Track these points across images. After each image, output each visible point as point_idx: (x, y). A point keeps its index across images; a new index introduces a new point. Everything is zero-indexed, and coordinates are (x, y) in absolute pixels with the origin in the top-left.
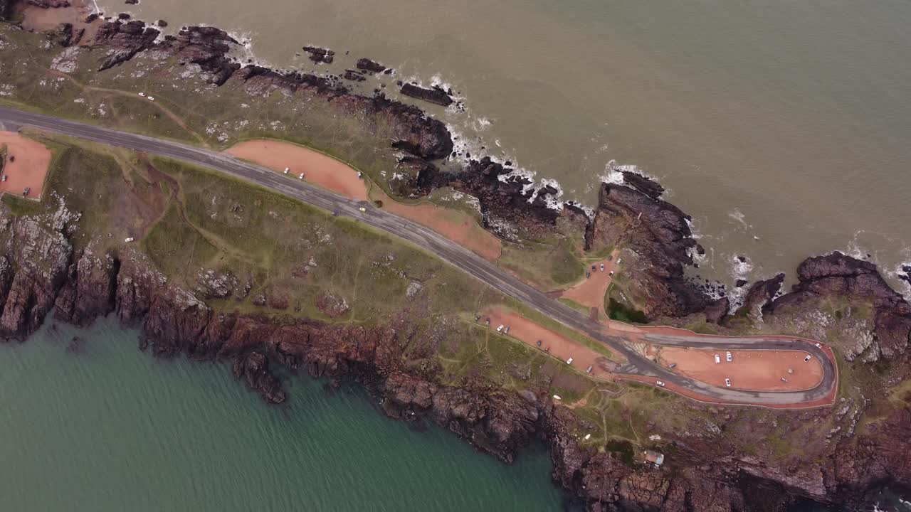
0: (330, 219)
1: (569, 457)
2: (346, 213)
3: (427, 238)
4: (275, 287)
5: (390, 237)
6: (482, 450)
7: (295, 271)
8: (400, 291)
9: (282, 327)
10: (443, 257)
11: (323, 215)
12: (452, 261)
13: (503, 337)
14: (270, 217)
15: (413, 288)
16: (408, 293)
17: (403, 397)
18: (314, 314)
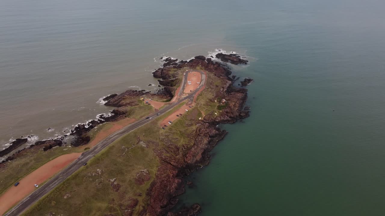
0: (87, 168)
1: (224, 118)
2: (87, 160)
3: (117, 134)
4: (122, 202)
5: (111, 146)
6: (222, 139)
7: (115, 190)
8: (143, 149)
9: (151, 202)
10: (130, 131)
11: (83, 170)
12: (133, 129)
13: (174, 123)
14: (69, 198)
15: (143, 144)
16: (145, 146)
17: (198, 158)
18: (146, 186)
